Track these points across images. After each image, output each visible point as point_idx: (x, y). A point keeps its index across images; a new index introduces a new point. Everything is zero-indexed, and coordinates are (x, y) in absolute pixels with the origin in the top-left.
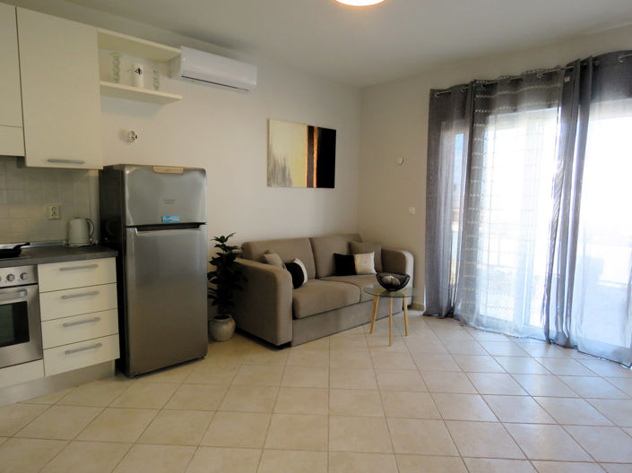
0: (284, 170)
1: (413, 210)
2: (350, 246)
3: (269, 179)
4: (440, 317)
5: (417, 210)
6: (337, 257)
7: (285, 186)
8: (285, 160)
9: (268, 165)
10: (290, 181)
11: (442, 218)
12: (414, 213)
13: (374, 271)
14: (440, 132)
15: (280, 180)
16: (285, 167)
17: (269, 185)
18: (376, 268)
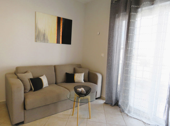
0: (44, 35)
1: (103, 55)
2: (74, 69)
3: (36, 38)
4: (111, 105)
5: (104, 55)
6: (67, 74)
7: (45, 42)
8: (44, 31)
9: (36, 32)
10: (48, 40)
11: (115, 59)
12: (103, 56)
13: (83, 81)
14: (115, 19)
15: (42, 40)
16: (45, 34)
17: (36, 41)
18: (84, 80)
